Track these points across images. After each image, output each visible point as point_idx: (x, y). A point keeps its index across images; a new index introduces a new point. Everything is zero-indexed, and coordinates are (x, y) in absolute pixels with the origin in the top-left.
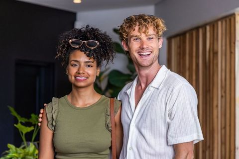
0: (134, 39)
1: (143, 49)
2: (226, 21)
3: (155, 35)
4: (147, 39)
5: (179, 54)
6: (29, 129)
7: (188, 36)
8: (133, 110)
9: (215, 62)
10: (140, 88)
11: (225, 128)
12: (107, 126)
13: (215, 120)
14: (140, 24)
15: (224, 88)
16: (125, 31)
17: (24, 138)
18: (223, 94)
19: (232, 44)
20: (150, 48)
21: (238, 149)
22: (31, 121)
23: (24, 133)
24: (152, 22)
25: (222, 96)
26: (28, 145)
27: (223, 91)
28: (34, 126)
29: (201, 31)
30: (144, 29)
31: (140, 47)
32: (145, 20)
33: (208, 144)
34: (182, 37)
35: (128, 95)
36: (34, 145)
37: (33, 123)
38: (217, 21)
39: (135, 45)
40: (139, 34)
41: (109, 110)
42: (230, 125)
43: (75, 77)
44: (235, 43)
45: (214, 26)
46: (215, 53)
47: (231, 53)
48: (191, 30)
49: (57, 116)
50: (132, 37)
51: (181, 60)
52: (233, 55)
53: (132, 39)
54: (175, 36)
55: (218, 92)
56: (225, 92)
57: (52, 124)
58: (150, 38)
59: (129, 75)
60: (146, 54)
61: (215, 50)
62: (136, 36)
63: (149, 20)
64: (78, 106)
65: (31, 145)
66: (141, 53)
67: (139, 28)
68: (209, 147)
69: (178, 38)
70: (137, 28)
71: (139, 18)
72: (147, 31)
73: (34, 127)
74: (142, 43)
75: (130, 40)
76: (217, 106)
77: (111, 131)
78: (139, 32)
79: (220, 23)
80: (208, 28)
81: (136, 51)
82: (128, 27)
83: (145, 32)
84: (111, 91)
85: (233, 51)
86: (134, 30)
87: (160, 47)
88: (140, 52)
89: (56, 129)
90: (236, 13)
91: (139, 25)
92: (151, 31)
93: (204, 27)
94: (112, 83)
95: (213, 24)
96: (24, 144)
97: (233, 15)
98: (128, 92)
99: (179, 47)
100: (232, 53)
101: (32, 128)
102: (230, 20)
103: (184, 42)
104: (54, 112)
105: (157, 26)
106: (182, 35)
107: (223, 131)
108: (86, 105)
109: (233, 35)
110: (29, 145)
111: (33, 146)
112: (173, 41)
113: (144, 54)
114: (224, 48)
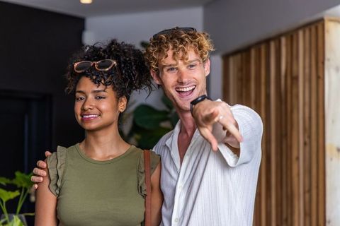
0: (168, 70)
1: (182, 83)
2: (310, 30)
3: (198, 60)
4: (187, 67)
5: (240, 79)
6: (12, 195)
7: (253, 52)
8: (178, 165)
9: (294, 91)
10: (185, 136)
11: (310, 191)
12: (140, 189)
13: (295, 180)
14: (175, 47)
15: (307, 131)
16: (153, 58)
17: (4, 209)
18: (307, 140)
19: (320, 65)
20: (193, 80)
21: (329, 222)
22: (15, 182)
23: (4, 201)
24: (192, 42)
25: (305, 144)
26: (11, 219)
27: (307, 135)
28: (20, 189)
29: (273, 45)
30: (181, 54)
31: (178, 81)
32: (182, 41)
33: (284, 216)
34: (244, 55)
35: (168, 148)
36: (20, 218)
37: (19, 186)
38: (297, 29)
39: (170, 79)
40: (174, 62)
41: (142, 165)
42: (317, 187)
43: (82, 116)
44: (323, 63)
45: (292, 37)
46: (295, 79)
47: (318, 77)
48: (258, 44)
49: (64, 172)
50: (164, 66)
51: (244, 90)
52: (321, 81)
53: (165, 70)
54: (235, 53)
55: (299, 137)
56: (310, 137)
57: (56, 184)
58: (192, 66)
59: (165, 113)
60: (188, 89)
61: (294, 74)
62: (171, 65)
63: (186, 40)
64: (95, 159)
65: (15, 219)
66: (181, 90)
67: (174, 54)
68: (286, 220)
69: (239, 57)
70: (170, 53)
71: (171, 39)
72: (186, 57)
73: (21, 192)
74: (180, 75)
75: (162, 71)
76: (298, 158)
77: (145, 196)
78: (174, 59)
79: (301, 33)
80: (283, 40)
81: (172, 87)
82: (157, 52)
83: (182, 59)
84: (137, 136)
85: (321, 75)
86: (167, 56)
87: (207, 73)
88: (178, 88)
89: (62, 192)
90: (326, 18)
91: (173, 49)
92: (192, 56)
93: (277, 38)
94: (139, 124)
95: (291, 35)
96: (4, 217)
97: (321, 21)
98: (168, 143)
99: (241, 70)
100: (320, 78)
101: (17, 193)
102: (317, 28)
103: (248, 62)
104: (60, 167)
105: (200, 47)
106: (245, 51)
107: (307, 196)
108: (109, 157)
109: (320, 51)
110: (13, 218)
111: (19, 221)
112: (231, 60)
113: (185, 90)
114: (307, 70)
